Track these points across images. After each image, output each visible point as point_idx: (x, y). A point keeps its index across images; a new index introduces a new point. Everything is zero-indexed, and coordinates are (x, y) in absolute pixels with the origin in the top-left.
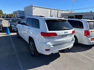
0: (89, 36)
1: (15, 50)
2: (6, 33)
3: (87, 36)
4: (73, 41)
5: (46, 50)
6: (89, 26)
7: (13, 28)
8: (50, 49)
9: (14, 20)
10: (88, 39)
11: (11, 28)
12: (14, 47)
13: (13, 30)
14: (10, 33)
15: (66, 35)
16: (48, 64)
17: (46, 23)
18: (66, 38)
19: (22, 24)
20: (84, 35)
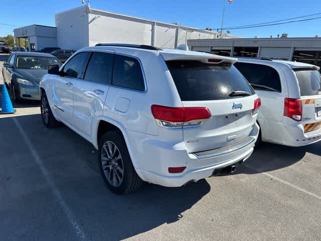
0: (299, 117)
1: (45, 171)
3: (294, 116)
4: (255, 135)
5: (172, 170)
6: (298, 83)
7: (23, 91)
8: (185, 168)
9: (25, 59)
10: (296, 126)
11: (17, 92)
12: (38, 159)
13: (24, 95)
14: (14, 107)
15: (236, 116)
16: (175, 219)
19: (62, 74)
20: (284, 115)
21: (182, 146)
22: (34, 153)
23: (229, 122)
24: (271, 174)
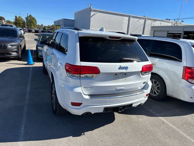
2: (26, 63)
4: (146, 89)
5: (74, 104)
8: (81, 104)
10: (190, 87)
12: (28, 90)
15: (125, 75)
17: (78, 43)
18: (126, 81)
20: (182, 79)
21: (79, 90)
22: (29, 86)
23: (118, 78)
24: (165, 119)
